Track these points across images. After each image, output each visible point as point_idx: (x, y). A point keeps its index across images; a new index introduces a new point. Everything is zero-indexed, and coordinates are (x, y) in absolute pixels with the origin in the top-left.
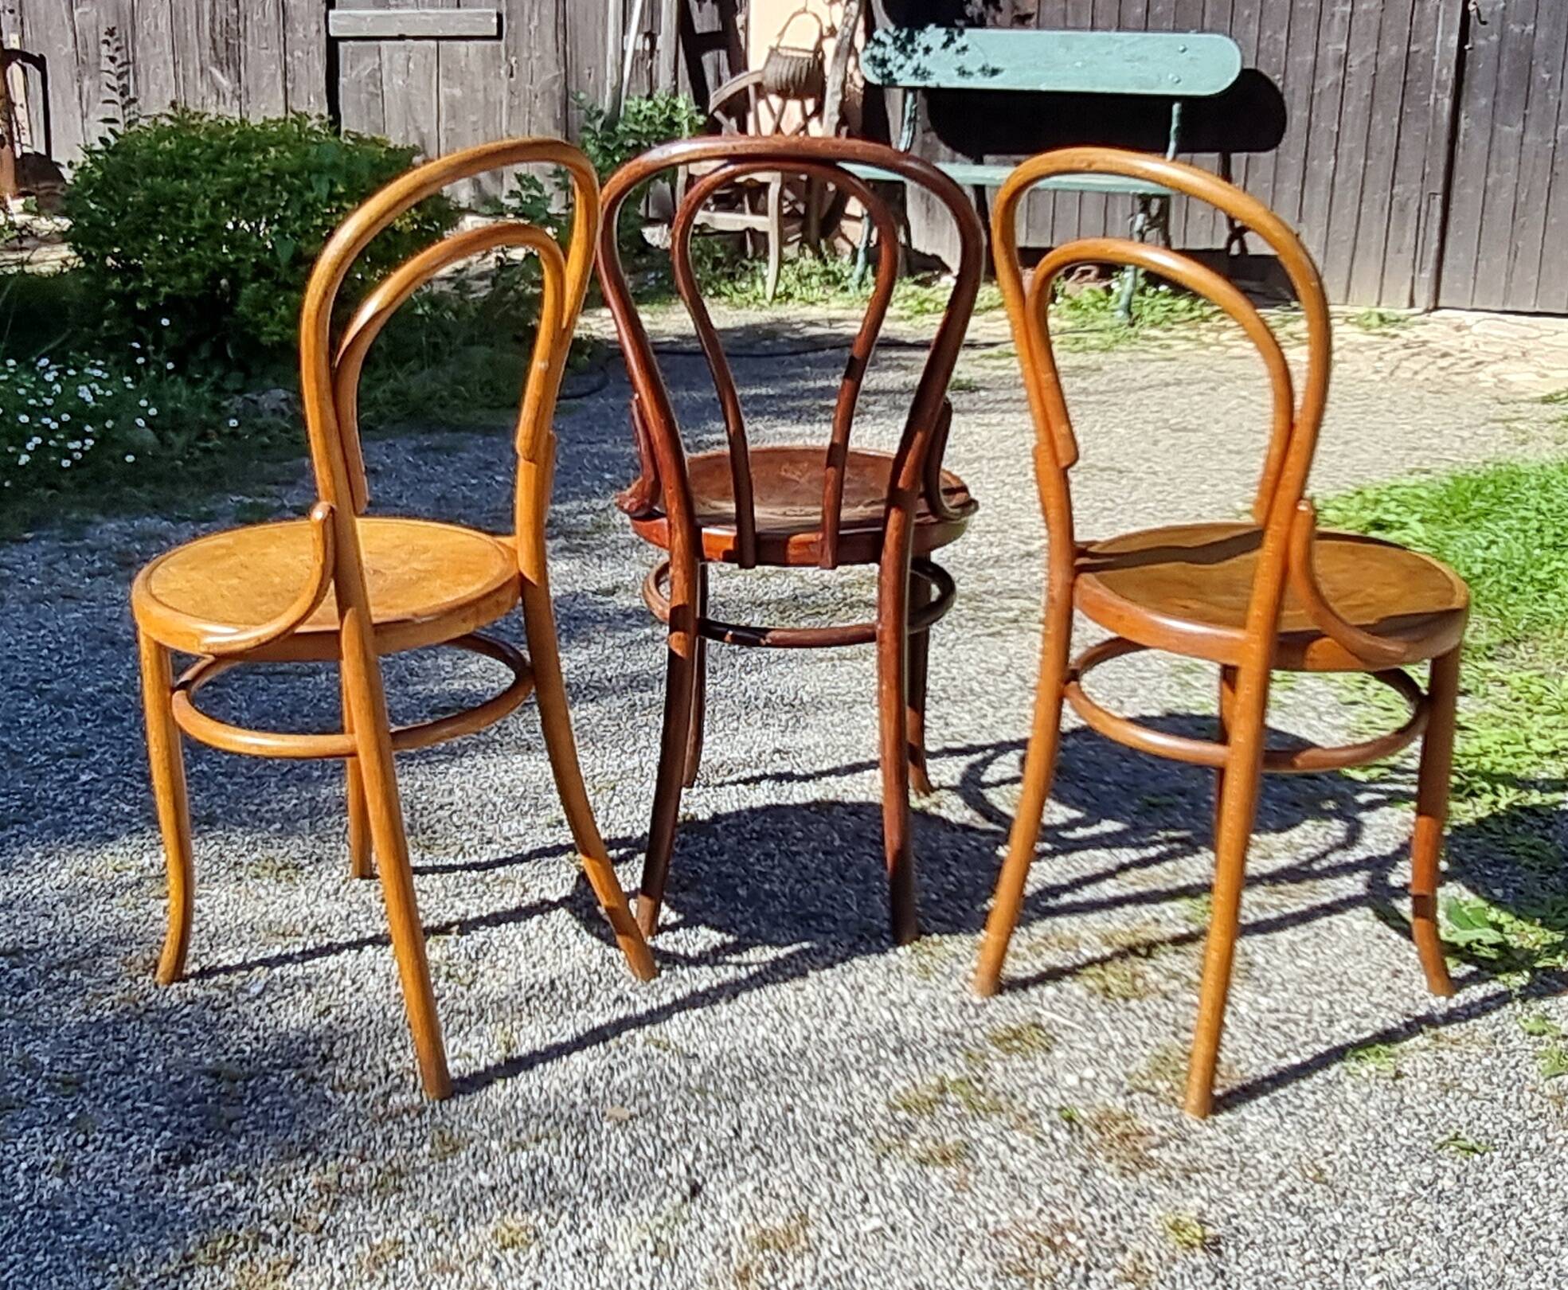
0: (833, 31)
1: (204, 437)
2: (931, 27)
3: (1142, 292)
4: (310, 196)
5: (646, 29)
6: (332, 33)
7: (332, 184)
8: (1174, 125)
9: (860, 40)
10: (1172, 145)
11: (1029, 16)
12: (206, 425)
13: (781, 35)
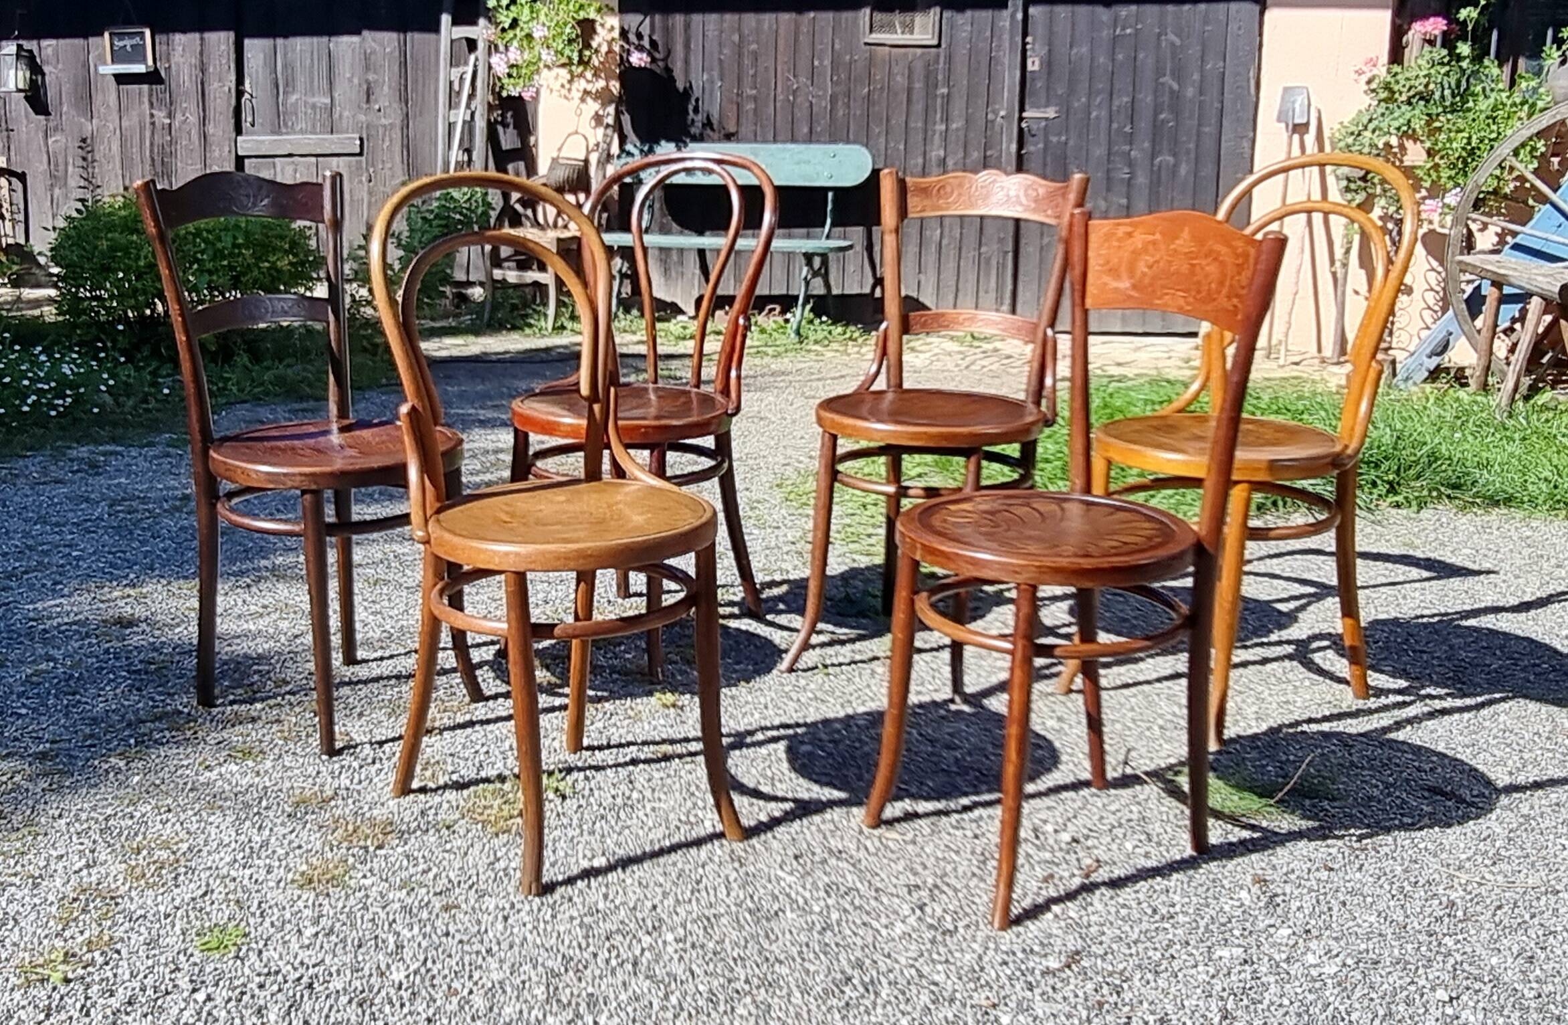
0: (597, 145)
1: (146, 401)
2: (663, 143)
3: (811, 322)
4: (219, 245)
5: (466, 145)
6: (240, 153)
7: (235, 238)
8: (830, 207)
9: (615, 149)
10: (829, 221)
11: (733, 135)
12: (147, 394)
13: (560, 149)
